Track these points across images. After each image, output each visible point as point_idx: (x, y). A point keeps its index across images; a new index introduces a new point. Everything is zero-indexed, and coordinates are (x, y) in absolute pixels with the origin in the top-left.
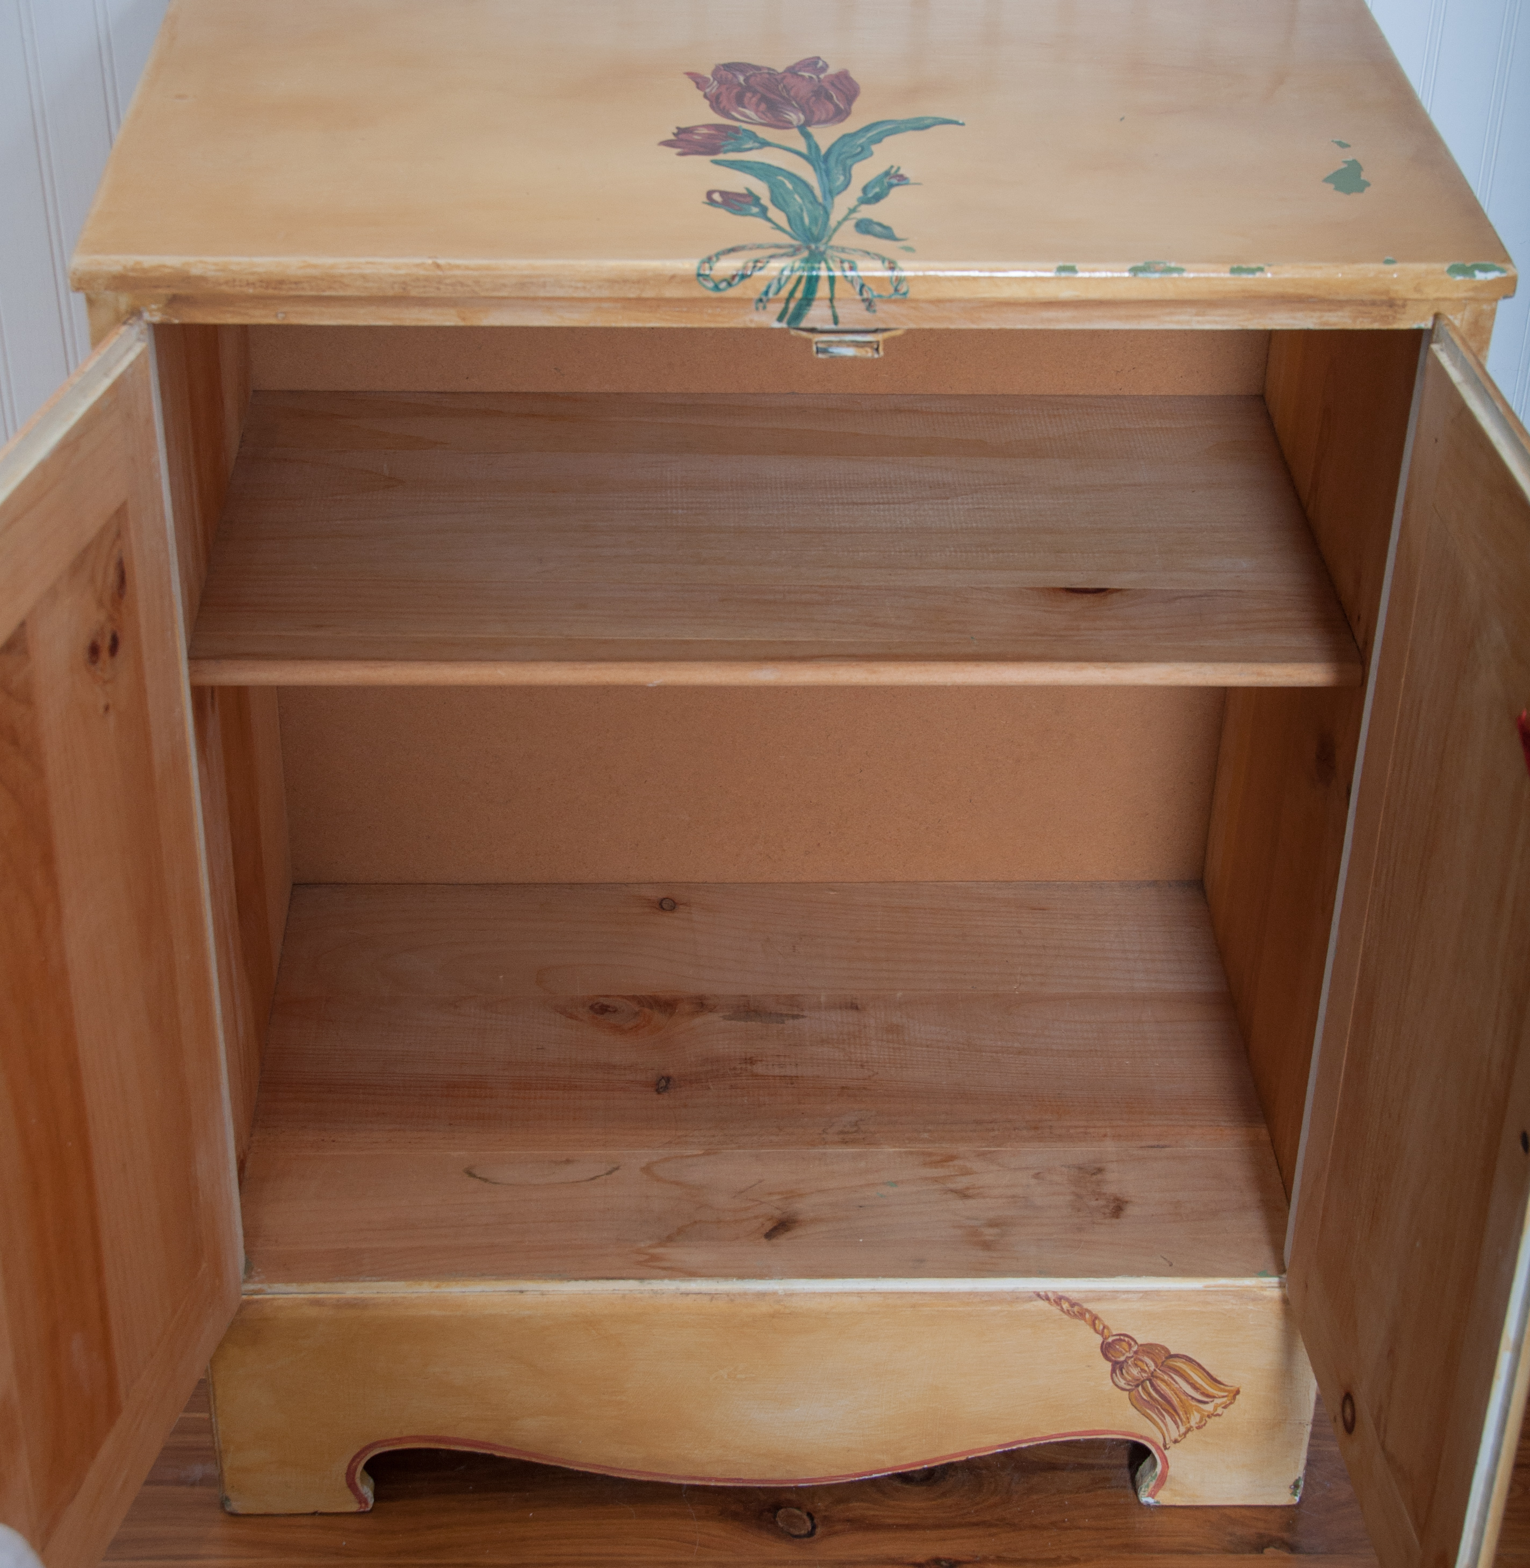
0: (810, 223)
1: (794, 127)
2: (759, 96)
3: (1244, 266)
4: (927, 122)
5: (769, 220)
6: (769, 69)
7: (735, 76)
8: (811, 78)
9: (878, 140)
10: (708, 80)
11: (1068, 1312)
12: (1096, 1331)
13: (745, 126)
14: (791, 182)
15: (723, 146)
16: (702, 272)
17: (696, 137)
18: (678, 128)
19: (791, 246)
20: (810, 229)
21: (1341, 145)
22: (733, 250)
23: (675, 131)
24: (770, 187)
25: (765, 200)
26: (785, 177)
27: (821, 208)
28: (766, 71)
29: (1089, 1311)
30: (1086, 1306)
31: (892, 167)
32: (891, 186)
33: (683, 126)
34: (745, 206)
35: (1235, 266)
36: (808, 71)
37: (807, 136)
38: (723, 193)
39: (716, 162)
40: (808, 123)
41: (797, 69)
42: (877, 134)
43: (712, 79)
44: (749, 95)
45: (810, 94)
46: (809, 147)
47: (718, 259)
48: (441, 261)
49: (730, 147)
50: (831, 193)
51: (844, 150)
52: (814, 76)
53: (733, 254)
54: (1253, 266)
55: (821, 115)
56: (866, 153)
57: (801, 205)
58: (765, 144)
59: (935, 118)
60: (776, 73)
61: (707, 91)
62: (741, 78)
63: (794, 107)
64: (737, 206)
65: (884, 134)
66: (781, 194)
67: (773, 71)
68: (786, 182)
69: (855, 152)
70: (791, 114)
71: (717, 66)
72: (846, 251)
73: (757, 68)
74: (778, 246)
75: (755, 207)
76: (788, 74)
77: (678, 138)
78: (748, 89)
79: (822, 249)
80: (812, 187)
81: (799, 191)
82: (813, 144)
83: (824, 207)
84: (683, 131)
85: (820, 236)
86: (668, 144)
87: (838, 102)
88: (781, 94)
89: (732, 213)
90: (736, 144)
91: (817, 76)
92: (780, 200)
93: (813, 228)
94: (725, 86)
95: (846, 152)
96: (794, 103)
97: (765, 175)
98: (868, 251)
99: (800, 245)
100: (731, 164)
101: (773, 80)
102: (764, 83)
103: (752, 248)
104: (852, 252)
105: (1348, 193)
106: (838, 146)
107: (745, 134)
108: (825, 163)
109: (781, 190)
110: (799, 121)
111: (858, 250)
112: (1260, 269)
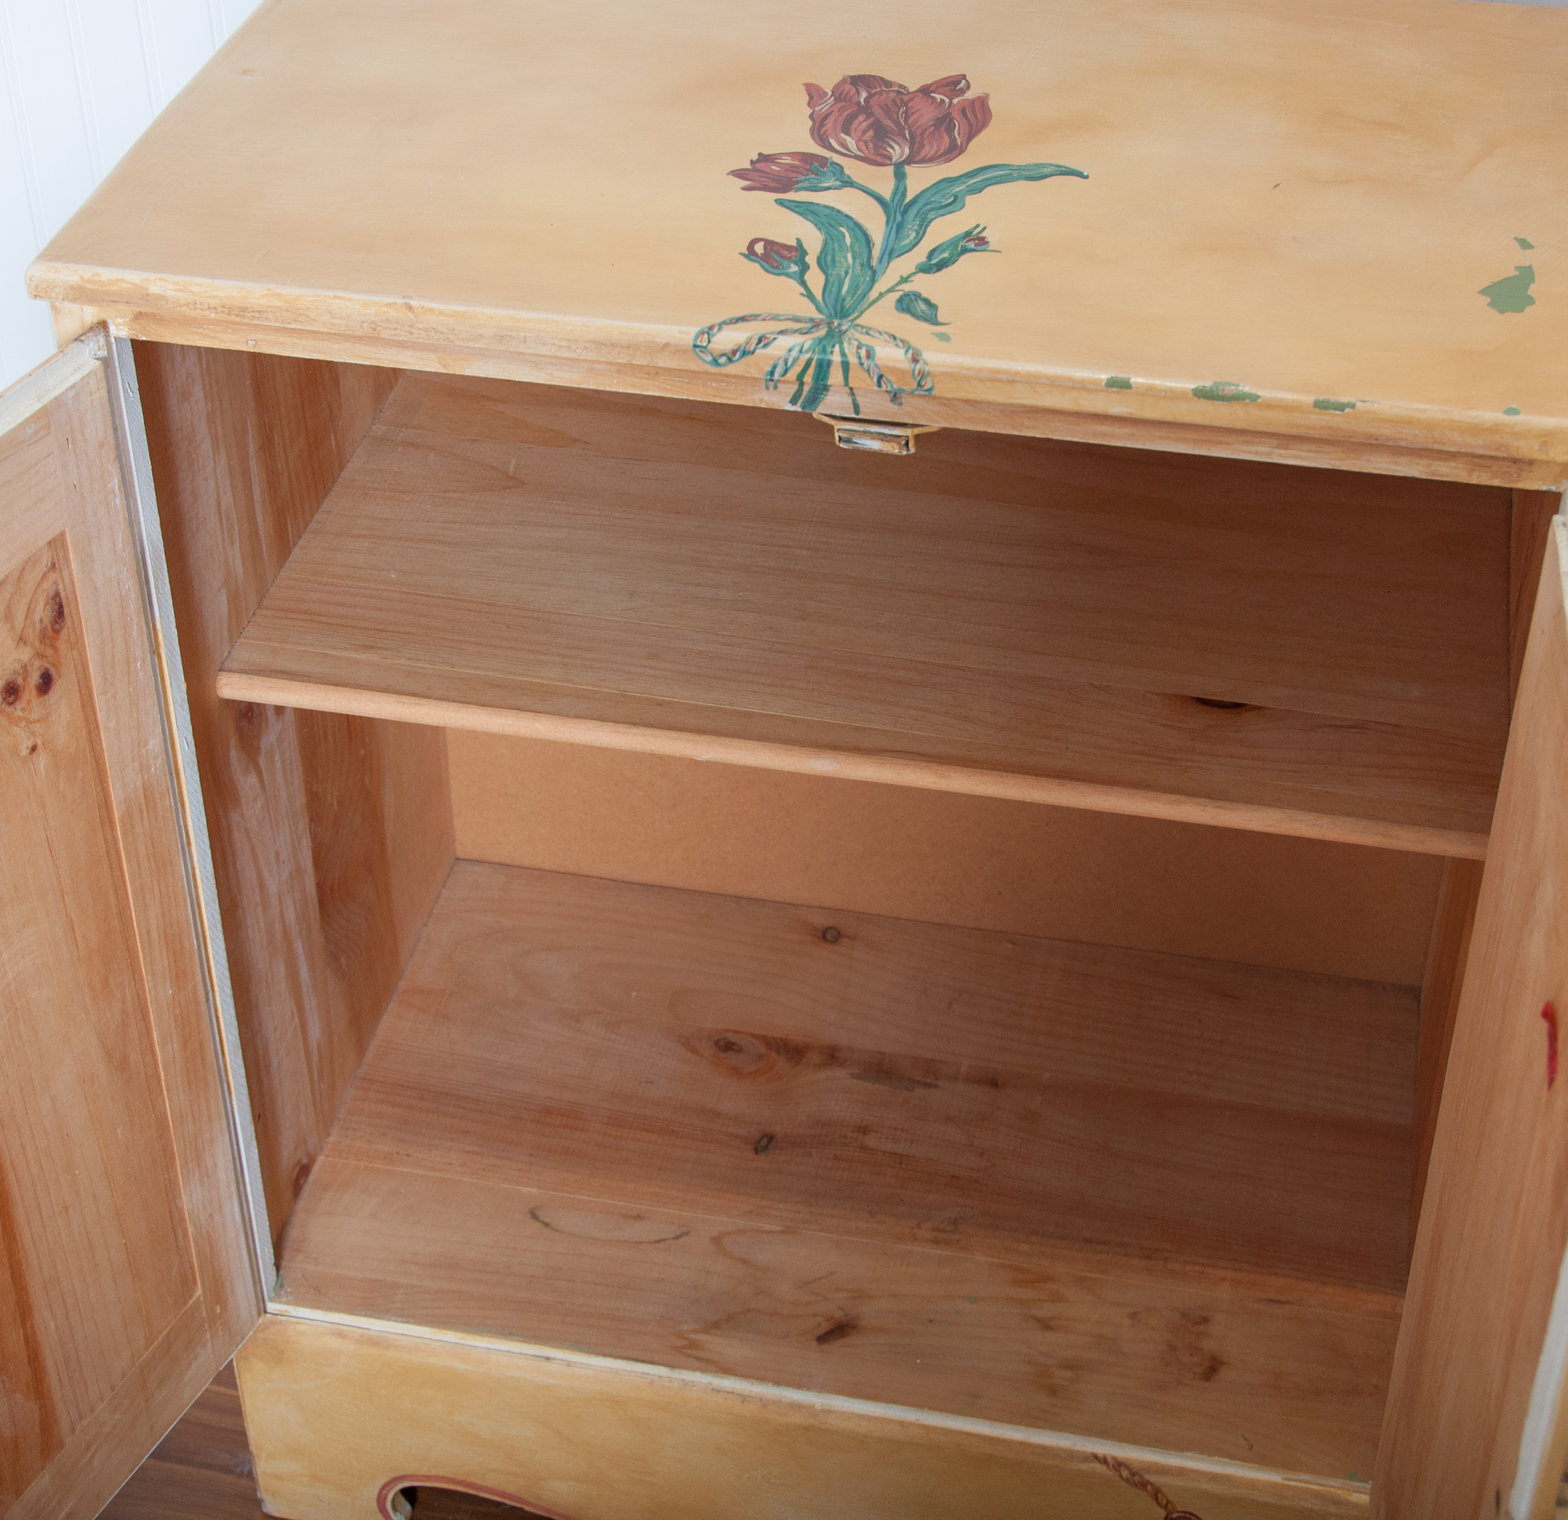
0: (848, 292)
1: (891, 165)
2: (872, 120)
3: (1332, 399)
4: (1046, 171)
5: (803, 283)
6: (901, 86)
7: (858, 93)
8: (942, 101)
9: (977, 190)
10: (826, 94)
11: (1127, 1480)
12: (1159, 1504)
13: (837, 158)
14: (854, 237)
15: (798, 182)
16: (699, 343)
17: (774, 168)
18: (760, 154)
19: (812, 320)
20: (844, 300)
21: (1524, 244)
22: (743, 319)
23: (755, 158)
24: (825, 240)
25: (811, 259)
26: (849, 229)
27: (870, 272)
28: (896, 89)
29: (1152, 1484)
30: (1147, 1477)
31: (978, 226)
32: (965, 251)
33: (766, 152)
34: (785, 263)
35: (1322, 398)
36: (939, 93)
37: (900, 176)
38: (769, 244)
39: (780, 202)
40: (909, 161)
41: (932, 88)
42: (981, 181)
43: (830, 93)
44: (861, 118)
45: (931, 123)
46: (895, 194)
47: (720, 329)
48: (414, 303)
49: (806, 184)
50: (891, 253)
51: (933, 199)
52: (947, 100)
53: (741, 325)
54: (1345, 400)
55: (929, 150)
56: (958, 205)
57: (849, 268)
58: (848, 183)
59: (1060, 166)
60: (906, 93)
61: (817, 109)
62: (864, 95)
63: (905, 137)
64: (776, 261)
65: (989, 182)
66: (834, 250)
67: (905, 90)
68: (847, 235)
69: (943, 204)
70: (897, 147)
71: (844, 77)
72: (871, 332)
73: (888, 84)
74: (797, 320)
75: (797, 264)
76: (920, 95)
77: (754, 167)
78: (865, 110)
79: (844, 328)
80: (874, 245)
81: (856, 249)
82: (901, 189)
83: (874, 272)
84: (763, 158)
85: (851, 311)
86: (739, 174)
87: (957, 136)
88: (898, 119)
89: (767, 271)
90: (815, 181)
91: (951, 100)
92: (829, 258)
93: (849, 299)
94: (839, 105)
95: (934, 202)
96: (907, 132)
97: (828, 223)
98: (897, 335)
99: (822, 320)
100: (797, 206)
101: (899, 102)
102: (886, 105)
103: (764, 320)
104: (878, 335)
105: (1502, 312)
106: (928, 195)
107: (831, 168)
108: (905, 212)
109: (836, 245)
110: (901, 157)
111: (886, 333)
112: (1351, 405)
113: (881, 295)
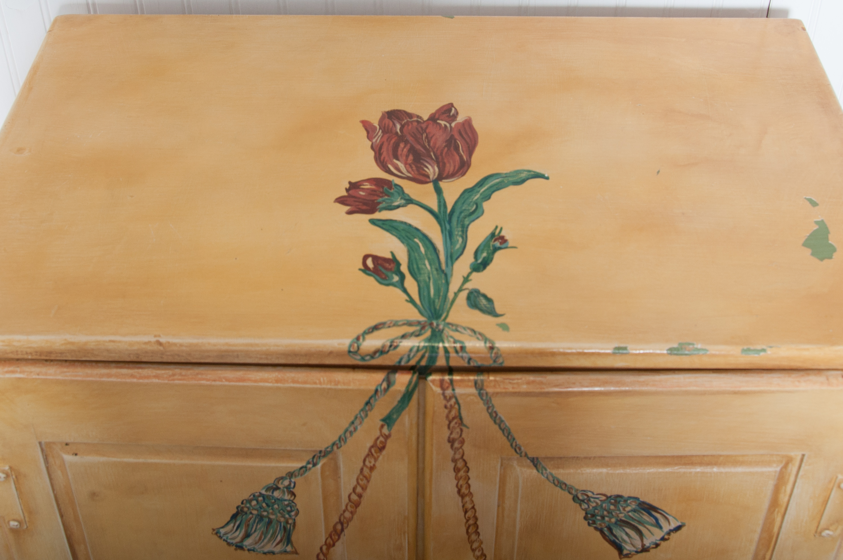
0: (435, 295)
1: (430, 182)
2: (408, 146)
3: (752, 347)
4: (523, 175)
5: (405, 291)
6: (418, 117)
7: (394, 125)
8: (445, 126)
9: (487, 197)
10: (376, 128)
13: (396, 181)
14: (425, 245)
15: (379, 203)
16: (351, 350)
17: (362, 193)
18: (350, 183)
19: (419, 323)
20: (434, 302)
21: (813, 203)
22: (376, 328)
23: (348, 186)
24: (409, 251)
25: (404, 268)
26: (421, 240)
27: (443, 276)
28: (415, 119)
31: (497, 227)
32: (496, 249)
33: (353, 181)
34: (389, 274)
35: (745, 347)
36: (443, 120)
37: (439, 191)
38: (376, 259)
39: (373, 222)
40: (440, 177)
41: (437, 116)
42: (487, 189)
43: (378, 127)
44: (402, 145)
45: (444, 144)
46: (439, 206)
47: (364, 339)
49: (384, 205)
50: (451, 257)
51: (464, 208)
52: (448, 125)
53: (376, 333)
54: (759, 347)
55: (450, 168)
56: (479, 211)
57: (429, 274)
58: (409, 201)
59: (529, 171)
60: (422, 121)
61: (374, 140)
62: (398, 126)
63: (432, 159)
64: (383, 273)
65: (492, 189)
66: (416, 259)
67: (421, 119)
68: (420, 245)
69: (471, 211)
70: (430, 167)
71: (383, 114)
72: (459, 329)
73: (410, 115)
74: (410, 324)
75: (397, 275)
76: (430, 122)
77: (349, 194)
78: (401, 138)
79: (441, 327)
80: (439, 251)
81: (429, 256)
82: (442, 200)
83: (446, 275)
84: (354, 186)
85: (441, 312)
86: (341, 200)
87: (462, 153)
88: (424, 144)
89: (381, 283)
90: (389, 201)
91: (450, 124)
92: (415, 266)
93: (437, 301)
94: (386, 136)
95: (465, 210)
96: (432, 154)
97: (407, 236)
98: (476, 329)
99: (426, 322)
100: (383, 224)
101: (420, 129)
102: (413, 133)
103: (389, 327)
104: (463, 331)
105: (822, 259)
106: (459, 204)
107: (396, 189)
108: (450, 222)
109: (416, 254)
110: (434, 175)
111: (469, 329)
112: (764, 350)
113: (456, 294)
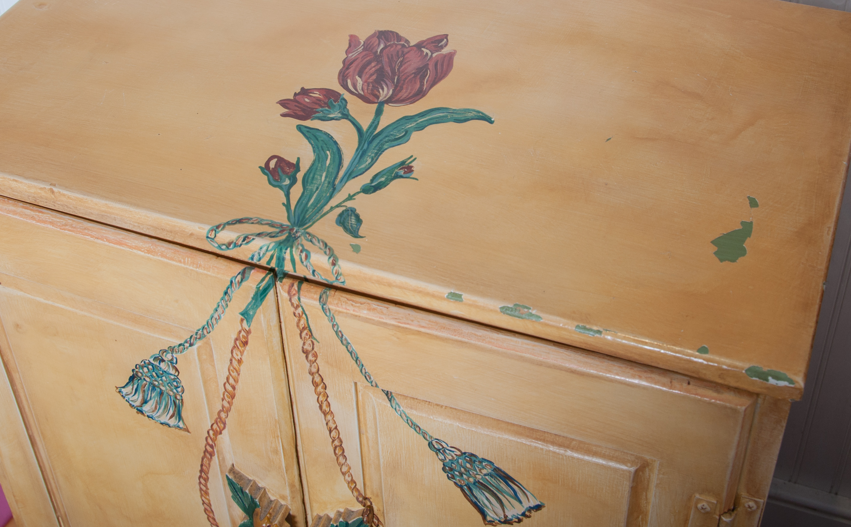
0: (312, 205)
1: (377, 103)
2: (379, 66)
3: (588, 326)
4: (470, 115)
5: (288, 195)
6: (406, 41)
7: (379, 44)
8: (427, 54)
9: (420, 128)
10: (360, 43)
13: (346, 95)
14: (333, 160)
15: (318, 112)
16: (209, 236)
17: (307, 100)
18: (303, 89)
19: (281, 226)
20: (307, 210)
21: (753, 203)
23: (298, 90)
24: (314, 161)
25: (300, 176)
26: (333, 154)
27: (331, 190)
28: (403, 43)
31: (412, 156)
32: (397, 176)
33: (306, 87)
34: (283, 177)
35: (580, 324)
36: (427, 49)
37: (379, 113)
38: (281, 160)
39: (299, 128)
40: (389, 101)
41: (424, 44)
42: (427, 120)
43: (362, 43)
44: (373, 64)
45: (414, 71)
46: (370, 126)
47: (223, 227)
48: (55, 189)
49: (320, 115)
50: (351, 175)
51: (392, 133)
52: (430, 54)
53: (238, 226)
54: (594, 327)
55: (404, 94)
56: (405, 138)
57: (320, 185)
58: (346, 116)
59: (479, 112)
60: (407, 46)
61: (350, 55)
62: (382, 46)
63: (393, 82)
64: (279, 175)
65: (431, 121)
66: (317, 169)
67: (408, 44)
68: (329, 157)
69: (397, 137)
70: (385, 89)
71: (375, 32)
72: (314, 240)
73: (399, 38)
74: (272, 225)
75: (290, 179)
76: (415, 48)
77: (295, 98)
78: (378, 58)
79: (298, 234)
80: (342, 166)
81: (331, 170)
82: (376, 122)
83: (334, 189)
84: (304, 92)
85: (308, 221)
86: (284, 103)
87: (425, 83)
88: (395, 67)
89: (270, 183)
90: (327, 112)
91: (432, 54)
92: (311, 175)
93: (311, 210)
94: (364, 53)
95: (392, 135)
96: (396, 78)
97: (322, 147)
98: (328, 244)
99: (288, 226)
100: (308, 132)
101: (400, 53)
102: (392, 55)
103: (252, 223)
104: (316, 243)
105: (721, 260)
106: (391, 128)
107: (340, 103)
108: (370, 143)
109: (320, 165)
110: (385, 97)
111: (323, 242)
112: (599, 332)
113: (332, 208)
